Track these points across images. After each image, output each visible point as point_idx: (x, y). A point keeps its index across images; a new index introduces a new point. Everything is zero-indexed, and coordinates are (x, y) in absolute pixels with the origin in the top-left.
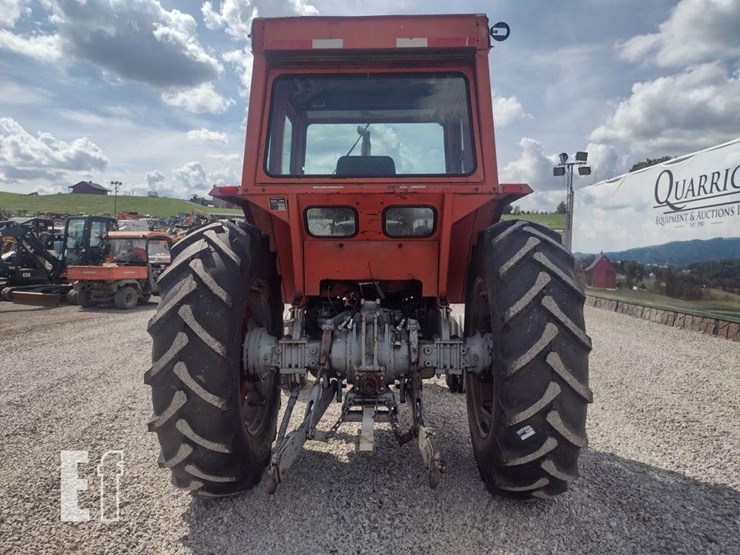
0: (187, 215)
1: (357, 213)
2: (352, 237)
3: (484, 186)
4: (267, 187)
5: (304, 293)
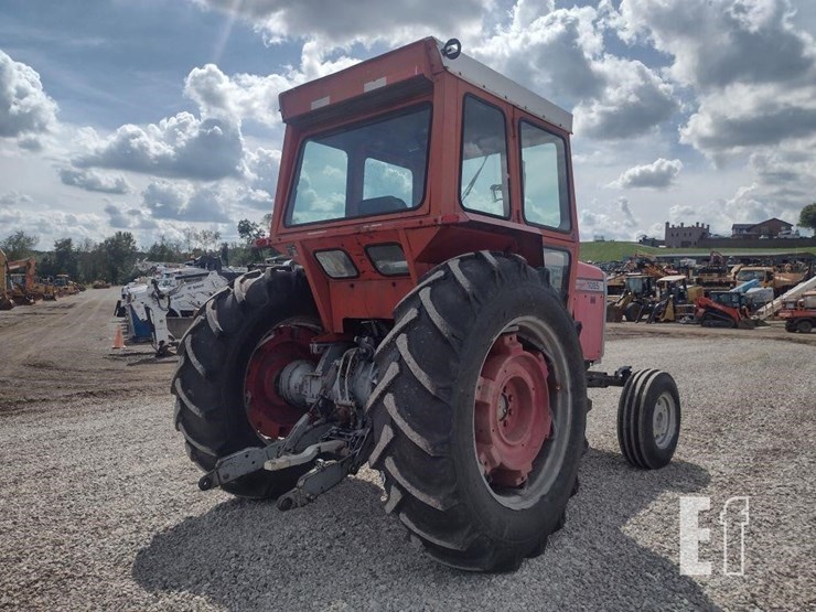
0: (631, 259)
1: (348, 255)
2: (358, 276)
3: (428, 219)
4: (282, 237)
5: (333, 329)
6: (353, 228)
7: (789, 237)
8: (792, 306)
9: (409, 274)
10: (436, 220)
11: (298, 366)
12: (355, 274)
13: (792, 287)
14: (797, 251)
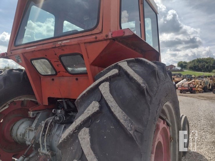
1: (50, 62)
2: (56, 74)
3: (101, 35)
4: (13, 52)
5: (42, 103)
6: (51, 44)
7: (175, 69)
8: (180, 86)
9: (87, 73)
10: (107, 36)
11: (23, 122)
12: (54, 73)
13: (179, 81)
14: (177, 73)
